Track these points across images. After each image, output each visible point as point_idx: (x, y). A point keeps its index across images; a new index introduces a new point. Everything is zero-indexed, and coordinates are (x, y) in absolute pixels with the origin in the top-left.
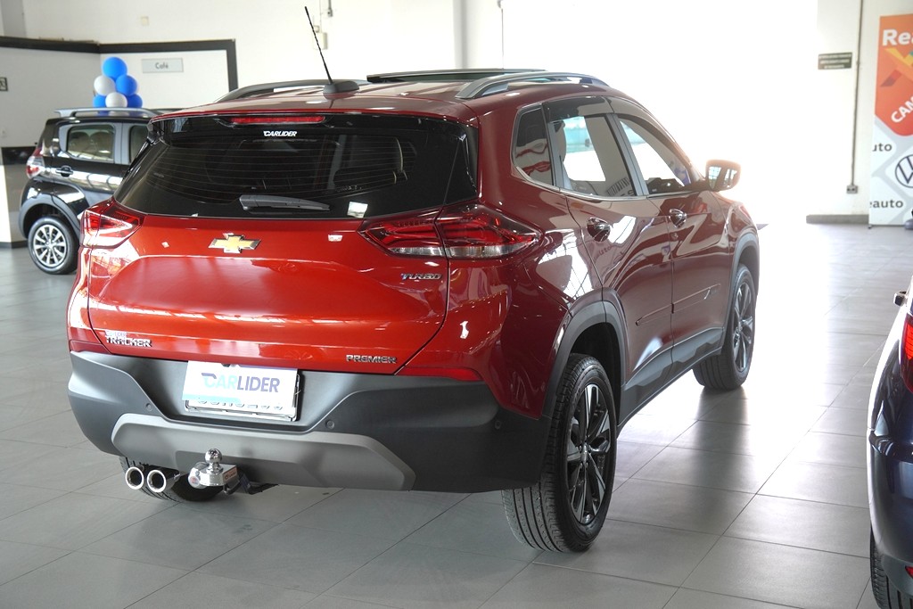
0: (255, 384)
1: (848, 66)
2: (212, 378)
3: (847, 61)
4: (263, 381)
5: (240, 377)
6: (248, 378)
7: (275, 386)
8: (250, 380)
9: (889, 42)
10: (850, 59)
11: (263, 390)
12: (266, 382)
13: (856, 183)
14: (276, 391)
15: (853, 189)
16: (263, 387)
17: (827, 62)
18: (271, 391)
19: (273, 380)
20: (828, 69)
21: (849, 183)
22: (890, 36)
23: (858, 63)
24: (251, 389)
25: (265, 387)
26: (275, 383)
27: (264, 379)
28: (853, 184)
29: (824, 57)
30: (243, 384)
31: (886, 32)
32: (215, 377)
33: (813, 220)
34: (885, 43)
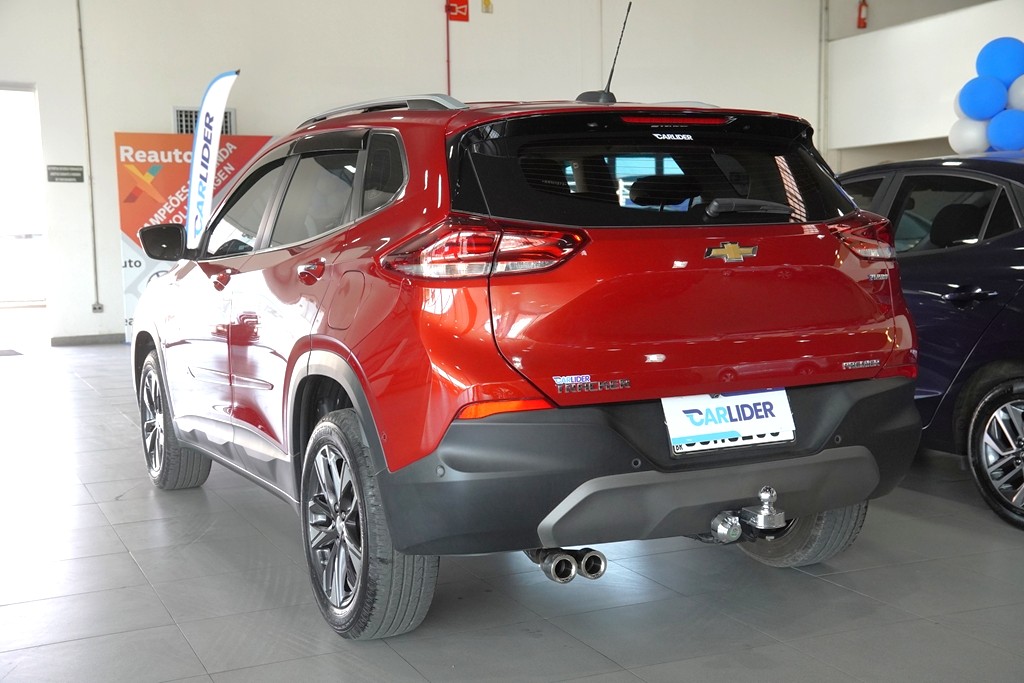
0: (748, 412)
1: (80, 179)
2: (697, 414)
3: (79, 175)
4: (755, 408)
5: (729, 408)
6: (737, 406)
7: (770, 410)
8: (741, 408)
9: (126, 158)
10: (82, 172)
11: (758, 417)
12: (758, 407)
13: (100, 302)
14: (773, 415)
15: (98, 308)
16: (757, 415)
17: (58, 174)
18: (767, 416)
19: (764, 404)
20: (59, 181)
21: (94, 301)
22: (127, 152)
23: (91, 178)
24: (746, 418)
25: (760, 414)
26: (768, 407)
27: (755, 405)
28: (98, 302)
29: (54, 169)
30: (735, 415)
31: (122, 148)
32: (700, 413)
33: (58, 342)
34: (123, 159)
